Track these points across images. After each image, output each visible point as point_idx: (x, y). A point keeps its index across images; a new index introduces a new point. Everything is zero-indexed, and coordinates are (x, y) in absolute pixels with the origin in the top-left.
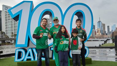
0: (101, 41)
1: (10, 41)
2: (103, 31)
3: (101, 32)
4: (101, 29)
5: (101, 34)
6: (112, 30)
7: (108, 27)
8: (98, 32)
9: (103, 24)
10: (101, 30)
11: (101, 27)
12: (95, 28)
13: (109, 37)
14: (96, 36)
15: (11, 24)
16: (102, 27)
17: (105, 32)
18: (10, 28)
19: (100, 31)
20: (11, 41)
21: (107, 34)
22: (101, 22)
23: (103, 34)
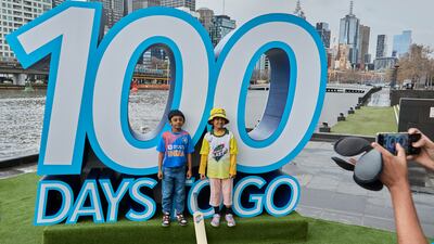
0: (347, 91)
1: (10, 76)
2: (360, 54)
3: (350, 59)
4: (351, 46)
5: (348, 66)
6: (394, 53)
7: (381, 38)
8: (338, 57)
9: (362, 27)
10: (351, 50)
11: (352, 41)
12: (331, 39)
13: (378, 80)
14: (329, 71)
15: (12, 9)
16: (356, 37)
17: (367, 57)
18: (10, 24)
19: (347, 53)
20: (17, 75)
21: (371, 67)
22: (354, 17)
23: (358, 66)
